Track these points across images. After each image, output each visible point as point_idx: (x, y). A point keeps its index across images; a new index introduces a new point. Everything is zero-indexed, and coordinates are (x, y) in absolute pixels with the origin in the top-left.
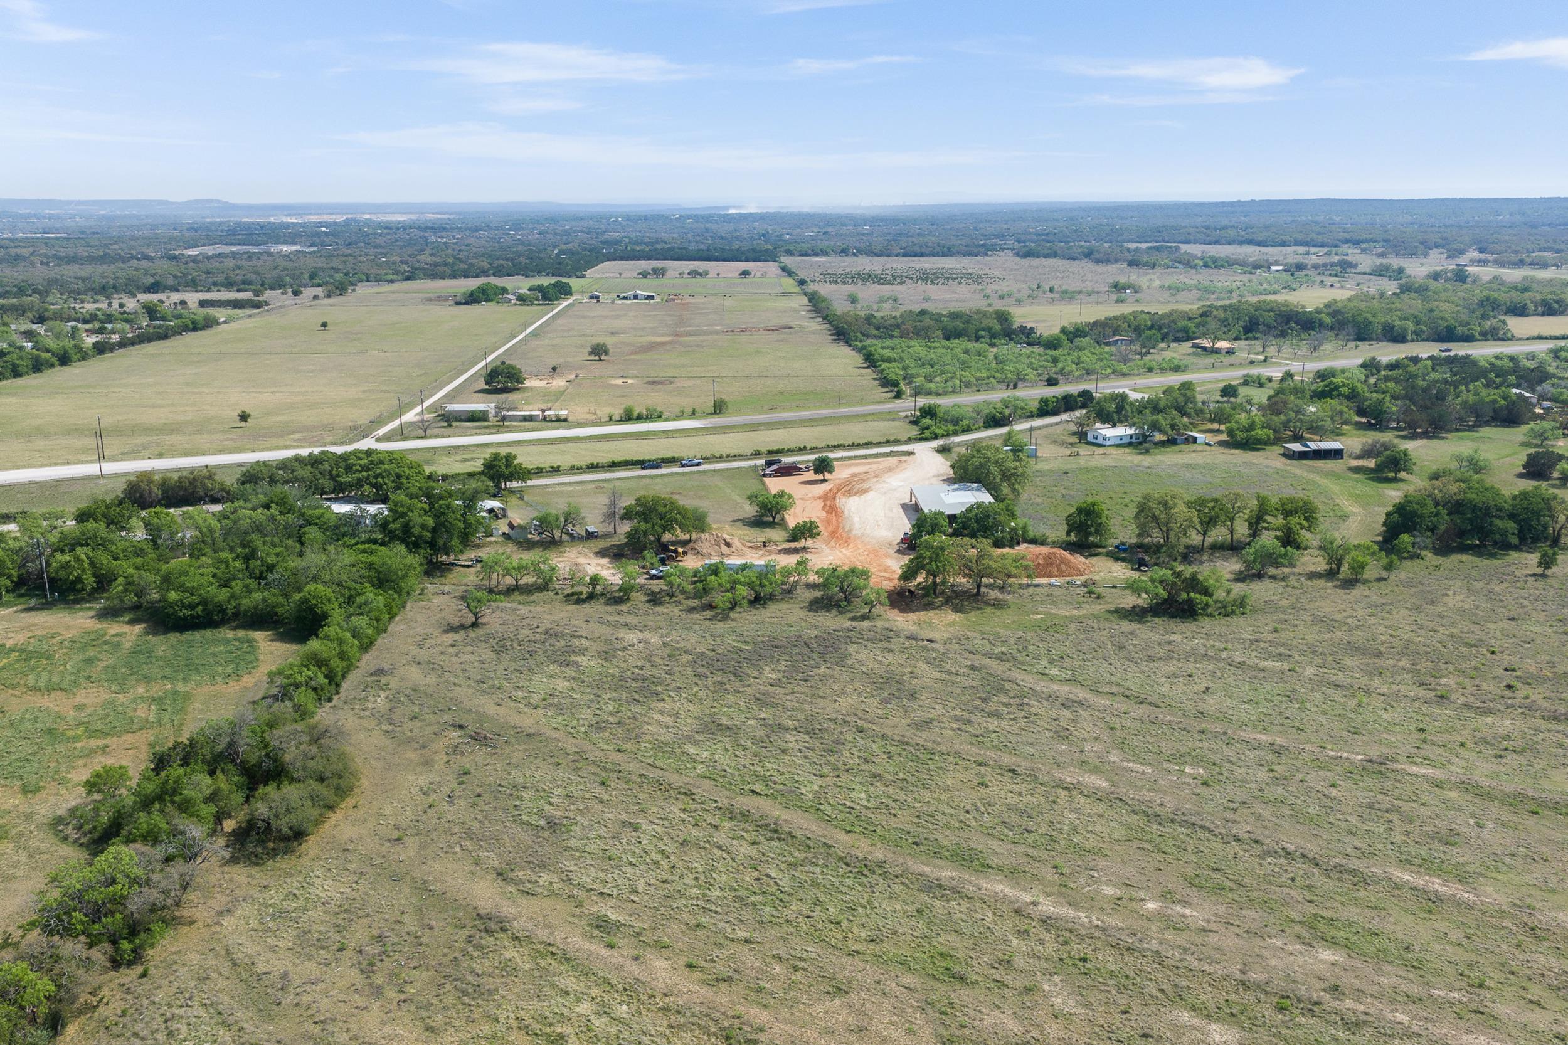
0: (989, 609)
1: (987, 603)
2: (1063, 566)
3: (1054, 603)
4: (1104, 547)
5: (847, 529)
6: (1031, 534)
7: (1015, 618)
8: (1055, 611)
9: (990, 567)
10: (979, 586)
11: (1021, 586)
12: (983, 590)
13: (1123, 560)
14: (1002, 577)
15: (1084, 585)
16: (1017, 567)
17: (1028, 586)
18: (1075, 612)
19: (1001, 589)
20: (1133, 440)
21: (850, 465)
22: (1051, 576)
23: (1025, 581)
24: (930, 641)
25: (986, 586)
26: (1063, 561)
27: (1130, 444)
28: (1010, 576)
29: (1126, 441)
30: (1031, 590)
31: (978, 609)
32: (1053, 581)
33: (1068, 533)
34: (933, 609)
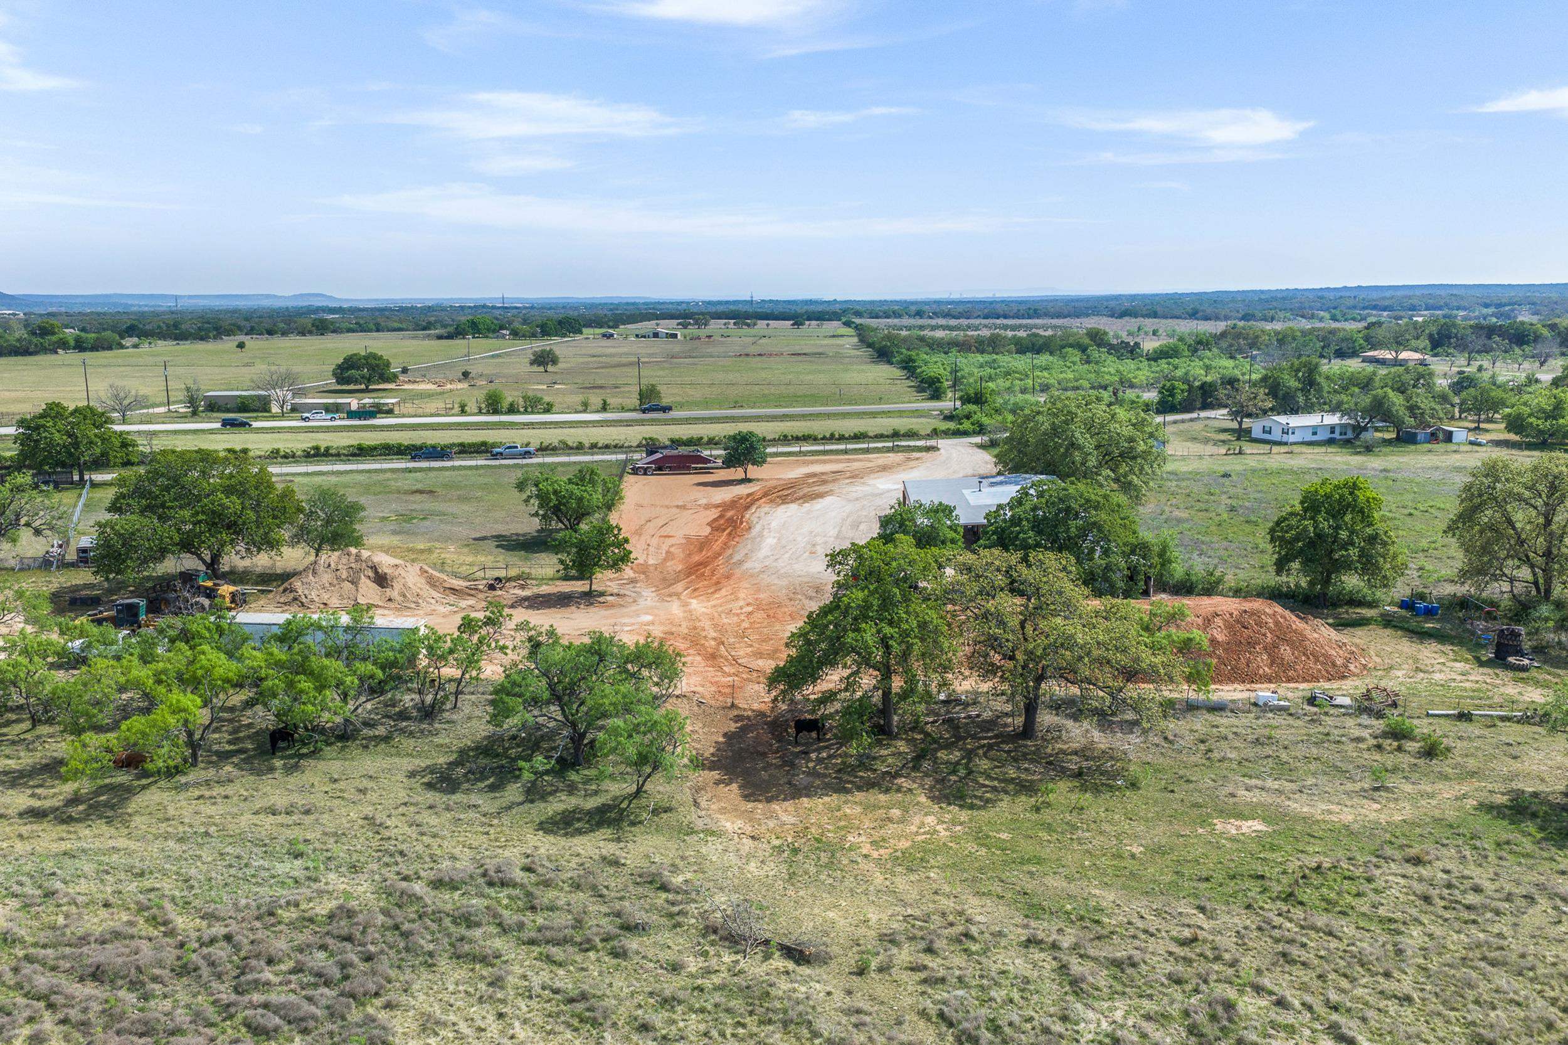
0: (1061, 792)
1: (1055, 766)
2: (1285, 651)
3: (1283, 769)
4: (1371, 605)
5: (737, 557)
6: (1178, 570)
7: (1160, 834)
8: (1299, 806)
9: (1068, 642)
10: (1030, 709)
11: (1168, 708)
12: (1046, 718)
13: (1440, 637)
14: (1106, 677)
15: (1365, 706)
16: (1154, 648)
17: (1191, 707)
18: (1372, 811)
19: (1104, 718)
20: (1337, 435)
21: (812, 462)
22: (1250, 678)
23: (1186, 692)
24: (796, 954)
25: (1057, 706)
26: (1283, 635)
27: (1330, 442)
28: (1131, 675)
29: (1323, 436)
30: (1200, 723)
31: (1026, 788)
32: (1264, 693)
33: (1281, 566)
34: (868, 785)
